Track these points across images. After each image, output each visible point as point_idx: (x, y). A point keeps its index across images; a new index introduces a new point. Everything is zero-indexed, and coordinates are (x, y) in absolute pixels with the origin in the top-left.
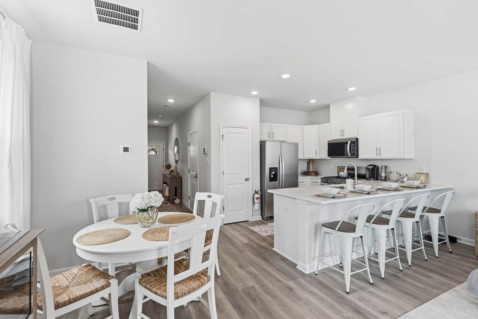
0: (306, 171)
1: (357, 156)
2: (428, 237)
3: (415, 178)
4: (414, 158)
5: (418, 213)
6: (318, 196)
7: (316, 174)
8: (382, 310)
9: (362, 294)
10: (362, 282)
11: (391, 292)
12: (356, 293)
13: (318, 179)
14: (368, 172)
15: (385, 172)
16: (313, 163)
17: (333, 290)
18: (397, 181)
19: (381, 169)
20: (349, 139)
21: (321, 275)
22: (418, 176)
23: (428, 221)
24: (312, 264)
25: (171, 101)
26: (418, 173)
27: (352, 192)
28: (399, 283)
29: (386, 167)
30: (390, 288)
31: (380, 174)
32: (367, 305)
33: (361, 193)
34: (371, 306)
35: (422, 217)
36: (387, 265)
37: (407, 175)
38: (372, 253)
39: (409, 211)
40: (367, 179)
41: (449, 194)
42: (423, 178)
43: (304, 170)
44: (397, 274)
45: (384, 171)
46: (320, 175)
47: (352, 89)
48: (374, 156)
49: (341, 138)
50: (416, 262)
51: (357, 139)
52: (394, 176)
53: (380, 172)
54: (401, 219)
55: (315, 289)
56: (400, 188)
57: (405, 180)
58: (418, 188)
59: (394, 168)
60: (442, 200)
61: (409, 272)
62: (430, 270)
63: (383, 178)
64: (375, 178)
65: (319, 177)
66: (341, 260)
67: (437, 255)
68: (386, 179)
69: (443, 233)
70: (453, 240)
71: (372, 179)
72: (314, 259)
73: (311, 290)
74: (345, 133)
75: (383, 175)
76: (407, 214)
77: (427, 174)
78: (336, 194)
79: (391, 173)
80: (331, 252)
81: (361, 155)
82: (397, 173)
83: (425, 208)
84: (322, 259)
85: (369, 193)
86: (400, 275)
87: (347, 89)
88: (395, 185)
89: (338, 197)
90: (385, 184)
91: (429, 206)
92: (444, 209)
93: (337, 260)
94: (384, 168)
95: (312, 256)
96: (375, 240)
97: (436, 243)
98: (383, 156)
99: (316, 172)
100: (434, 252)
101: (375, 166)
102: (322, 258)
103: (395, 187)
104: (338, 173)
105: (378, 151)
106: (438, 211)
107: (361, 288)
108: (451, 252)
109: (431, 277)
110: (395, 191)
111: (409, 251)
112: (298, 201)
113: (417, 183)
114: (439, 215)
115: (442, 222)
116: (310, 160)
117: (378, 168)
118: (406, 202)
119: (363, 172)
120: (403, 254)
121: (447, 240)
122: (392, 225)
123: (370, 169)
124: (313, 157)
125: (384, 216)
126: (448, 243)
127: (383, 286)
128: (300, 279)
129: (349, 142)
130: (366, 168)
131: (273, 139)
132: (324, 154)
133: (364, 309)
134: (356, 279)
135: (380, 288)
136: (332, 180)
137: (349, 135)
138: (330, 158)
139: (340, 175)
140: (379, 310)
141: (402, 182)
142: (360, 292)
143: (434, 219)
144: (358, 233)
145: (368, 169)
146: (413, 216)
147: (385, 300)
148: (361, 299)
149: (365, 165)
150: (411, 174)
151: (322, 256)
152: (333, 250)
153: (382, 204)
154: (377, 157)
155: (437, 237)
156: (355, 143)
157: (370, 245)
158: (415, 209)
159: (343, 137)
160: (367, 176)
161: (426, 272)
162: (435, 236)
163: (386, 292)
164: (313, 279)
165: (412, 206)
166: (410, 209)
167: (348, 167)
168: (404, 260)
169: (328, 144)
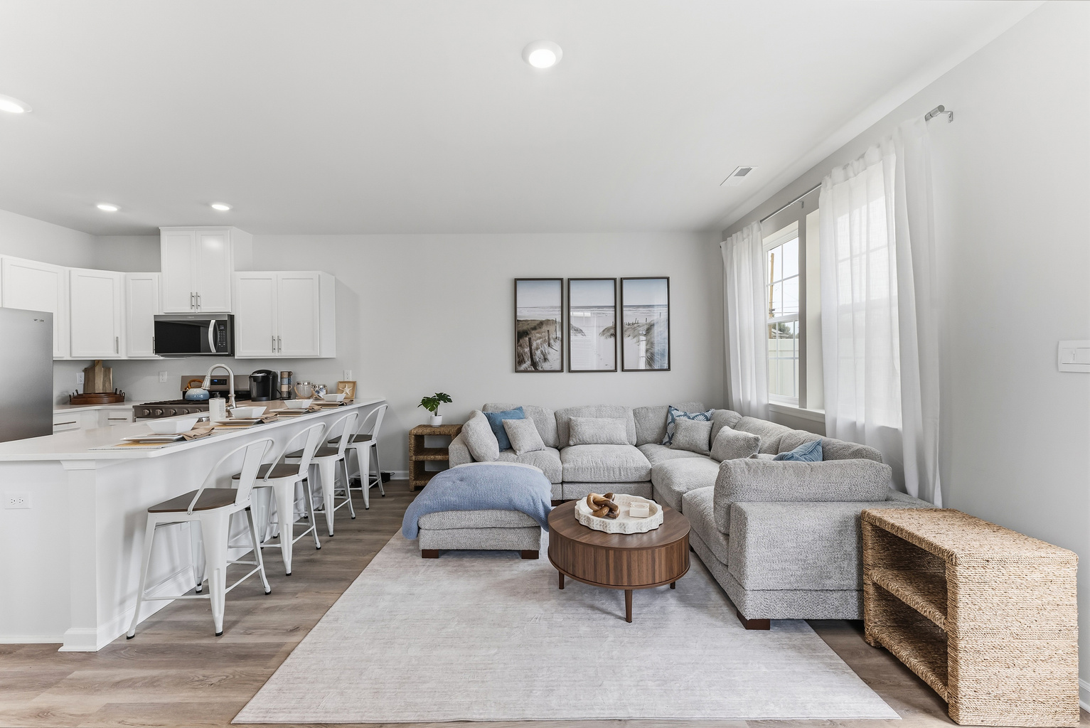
0: (81, 392)
1: (232, 354)
2: (356, 483)
3: (338, 390)
4: (333, 356)
5: (343, 445)
6: (137, 442)
7: (118, 398)
8: (290, 627)
9: (251, 620)
10: (250, 600)
11: (304, 591)
12: (239, 624)
13: (126, 410)
14: (254, 384)
15: (289, 383)
16: (105, 371)
17: (183, 646)
18: (309, 398)
19: (281, 378)
20: (213, 316)
21: (146, 632)
22: (341, 386)
23: (356, 457)
24: (117, 619)
26: (341, 382)
27: (225, 424)
28: (316, 569)
29: (290, 374)
30: (301, 585)
31: (278, 389)
32: (262, 635)
33: (246, 422)
34: (269, 631)
35: (347, 451)
36: (296, 550)
37: (324, 386)
38: (267, 538)
39: (330, 445)
40: (254, 400)
41: (382, 408)
42: (348, 390)
43: (72, 392)
44: (312, 557)
45: (286, 381)
46: (130, 400)
47: (221, 208)
48: (267, 353)
49: (193, 311)
50: (340, 526)
51: (232, 317)
52: (304, 388)
53: (279, 384)
54: (317, 461)
55: (132, 671)
56: (316, 408)
57: (322, 394)
58: (343, 405)
59: (305, 376)
60: (373, 420)
61: (332, 545)
62: (359, 531)
63: (285, 395)
64: (269, 396)
65: (129, 406)
66: (200, 575)
67: (367, 505)
68: (290, 396)
69: (374, 472)
70: (386, 477)
71: (264, 398)
72: (122, 602)
73: (117, 679)
74: (202, 302)
75: (285, 388)
76: (326, 450)
77: (354, 383)
78: (188, 432)
79: (298, 384)
80: (173, 570)
81: (241, 351)
82: (309, 383)
83: (351, 436)
84: (148, 594)
85: (261, 422)
86: (318, 556)
87: (208, 205)
88: (307, 403)
89: (195, 437)
90: (290, 404)
91: (356, 433)
92: (375, 433)
93: (188, 581)
94: (286, 375)
95: (117, 598)
96: (272, 512)
97: (366, 487)
98: (286, 353)
99: (116, 393)
100: (364, 503)
101: (268, 372)
102: (148, 591)
103: (308, 407)
104: (184, 393)
105: (276, 342)
106: (369, 438)
107: (249, 612)
108: (383, 496)
109: (360, 541)
110: (308, 412)
111: (330, 512)
112: (66, 466)
113: (340, 397)
114: (370, 443)
115: (373, 452)
116: (94, 363)
117: (275, 376)
118: (325, 428)
119: (246, 386)
120: (321, 519)
121: (379, 480)
122: (304, 473)
123: (260, 380)
124: (107, 353)
125: (289, 461)
126: (381, 485)
127: (290, 586)
128: (76, 674)
129: (213, 322)
130: (250, 377)
132: (144, 347)
133: (256, 645)
134: (237, 599)
135: (285, 594)
136: (166, 408)
137: (211, 305)
138: (162, 358)
139: (189, 396)
140: (284, 630)
141: (317, 399)
142: (248, 618)
143: (364, 450)
144: (241, 503)
145: (255, 379)
146: (336, 451)
147: (295, 608)
148: (248, 632)
149: (249, 371)
150: (331, 382)
151: (148, 586)
152: (178, 561)
153: (284, 440)
154: (273, 354)
155: (368, 477)
156: (226, 326)
157: (264, 523)
158: (337, 440)
159: (198, 311)
160: (254, 394)
161: (354, 537)
162: (365, 476)
163: (296, 593)
164: (122, 652)
165: (334, 436)
166: (330, 442)
167: (211, 376)
168: (323, 530)
169: (156, 323)
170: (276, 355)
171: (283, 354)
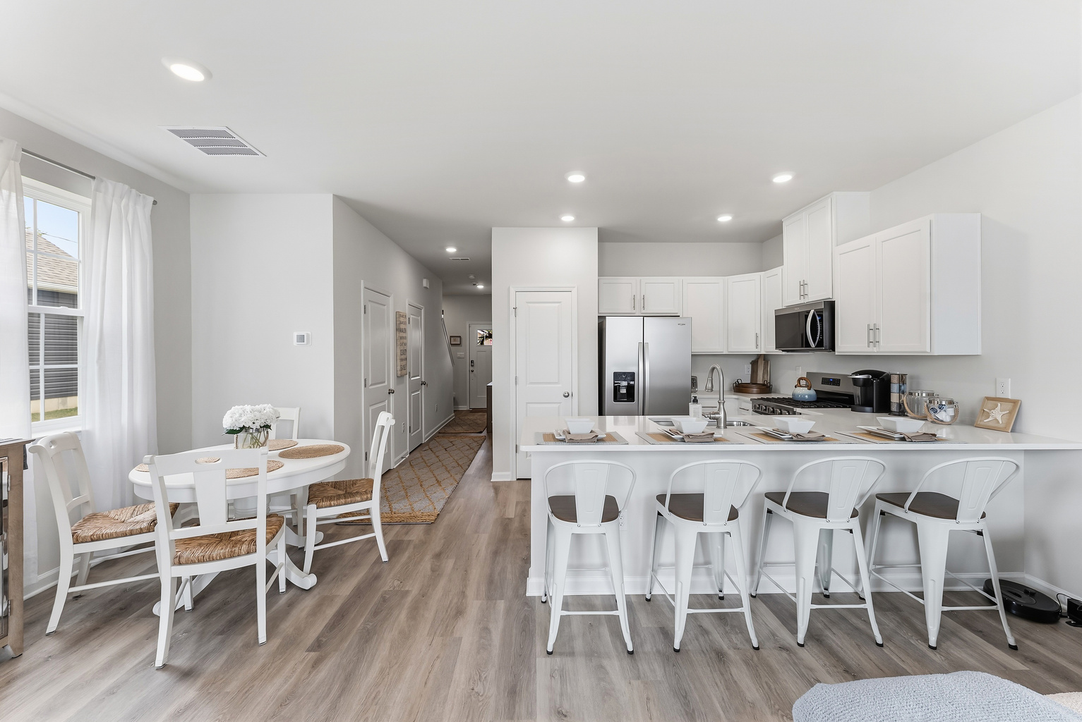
1: (832, 347)
3: (980, 414)
4: (979, 353)
14: (857, 389)
15: (901, 392)
16: (765, 364)
19: (891, 383)
20: (812, 305)
22: (988, 406)
25: (451, 250)
26: (988, 399)
29: (903, 378)
31: (887, 398)
37: (951, 402)
40: (854, 409)
42: (1000, 414)
43: (735, 381)
45: (897, 388)
49: (801, 301)
51: (831, 305)
59: (931, 382)
63: (895, 408)
64: (873, 406)
68: (902, 412)
71: (868, 409)
74: (809, 290)
75: (895, 398)
77: (1015, 402)
81: (842, 346)
82: (930, 395)
94: (895, 379)
98: (883, 348)
101: (876, 374)
105: (873, 333)
116: (759, 357)
123: (861, 383)
124: (750, 349)
129: (811, 312)
130: (852, 379)
131: (643, 311)
132: (770, 343)
137: (817, 294)
145: (855, 381)
149: (849, 370)
154: (869, 349)
159: (804, 301)
160: (857, 401)
169: (778, 318)
170: (873, 351)
171: (881, 350)
